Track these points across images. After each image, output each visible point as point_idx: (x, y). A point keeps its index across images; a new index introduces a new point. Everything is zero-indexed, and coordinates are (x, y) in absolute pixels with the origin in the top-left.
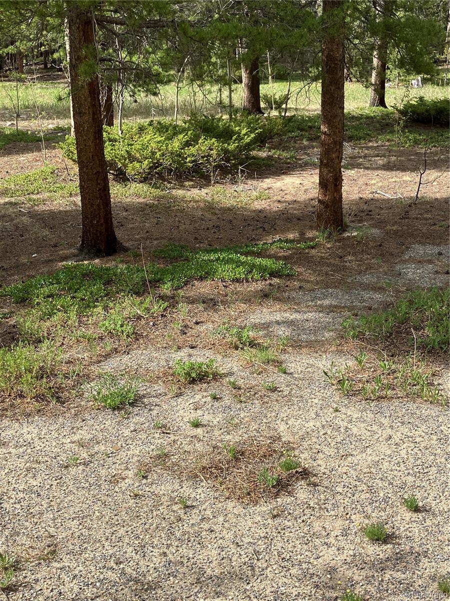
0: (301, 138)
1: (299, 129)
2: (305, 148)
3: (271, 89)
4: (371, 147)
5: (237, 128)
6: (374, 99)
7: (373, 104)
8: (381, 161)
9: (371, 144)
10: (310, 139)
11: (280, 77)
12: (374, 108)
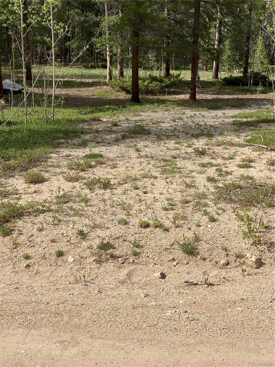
0: (185, 86)
1: (184, 84)
2: (186, 89)
3: (173, 72)
4: (209, 90)
5: (165, 80)
6: (214, 76)
7: (213, 78)
8: (211, 93)
9: (209, 89)
10: (188, 87)
11: (176, 69)
12: (213, 79)
